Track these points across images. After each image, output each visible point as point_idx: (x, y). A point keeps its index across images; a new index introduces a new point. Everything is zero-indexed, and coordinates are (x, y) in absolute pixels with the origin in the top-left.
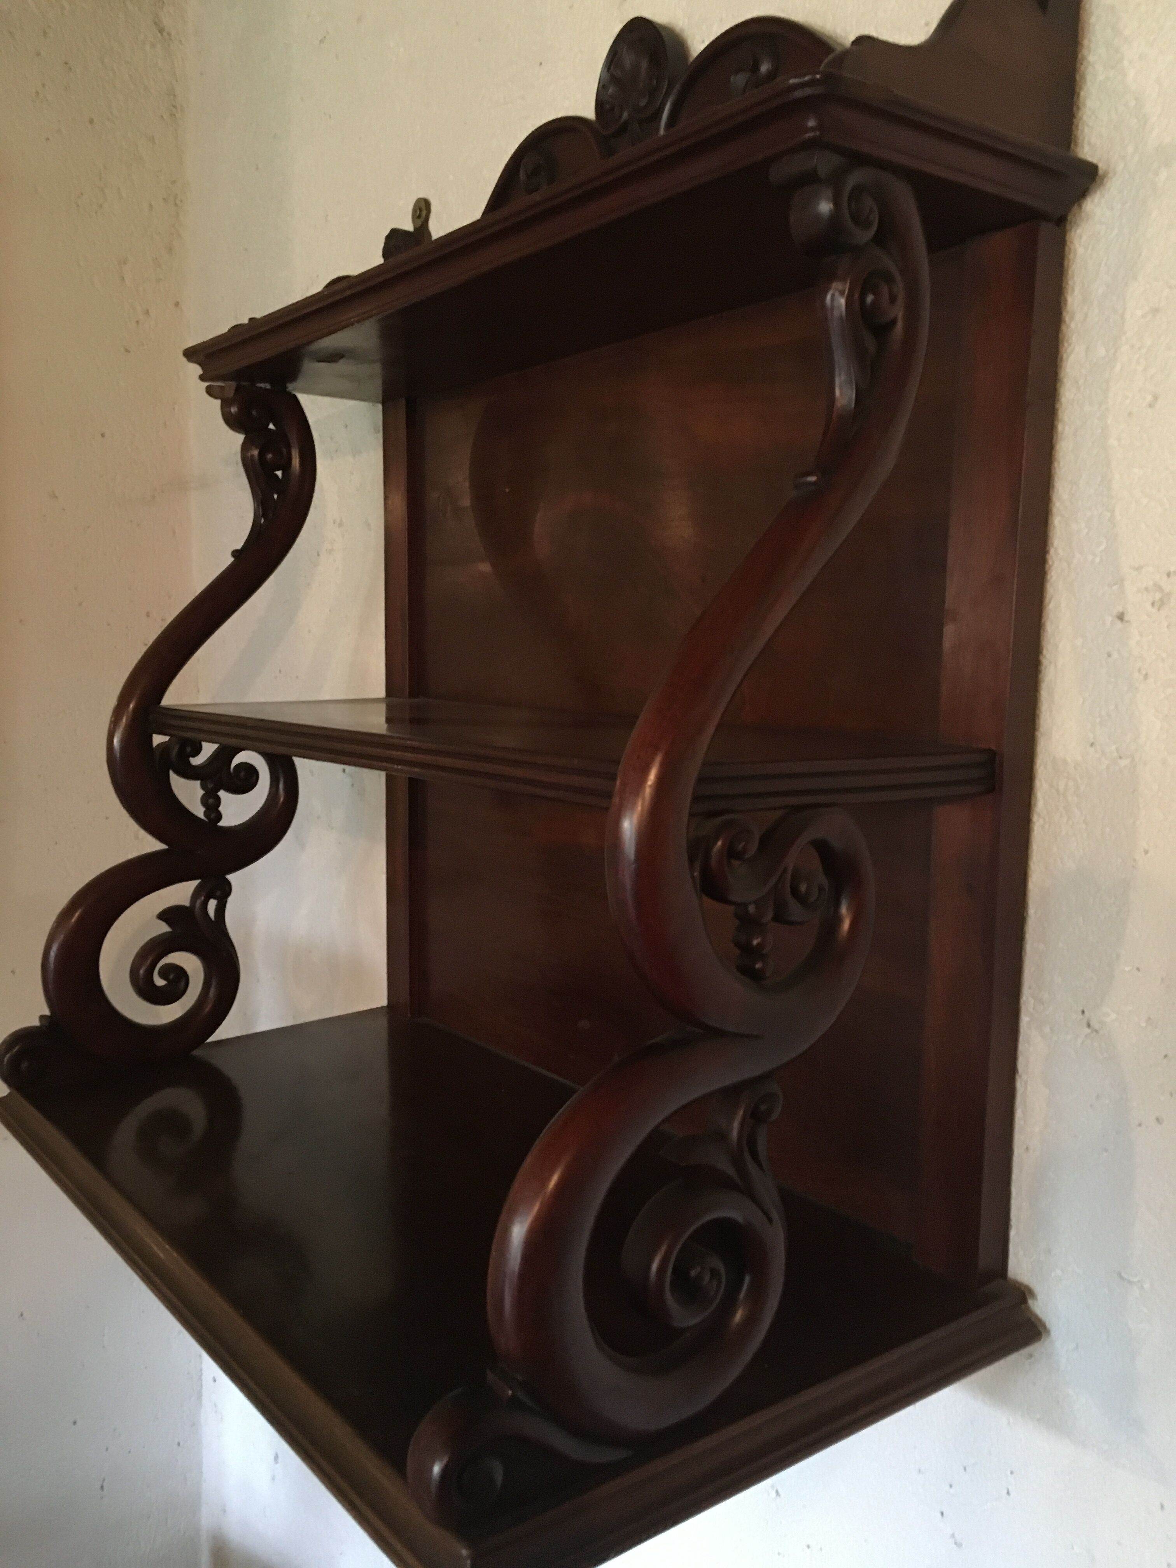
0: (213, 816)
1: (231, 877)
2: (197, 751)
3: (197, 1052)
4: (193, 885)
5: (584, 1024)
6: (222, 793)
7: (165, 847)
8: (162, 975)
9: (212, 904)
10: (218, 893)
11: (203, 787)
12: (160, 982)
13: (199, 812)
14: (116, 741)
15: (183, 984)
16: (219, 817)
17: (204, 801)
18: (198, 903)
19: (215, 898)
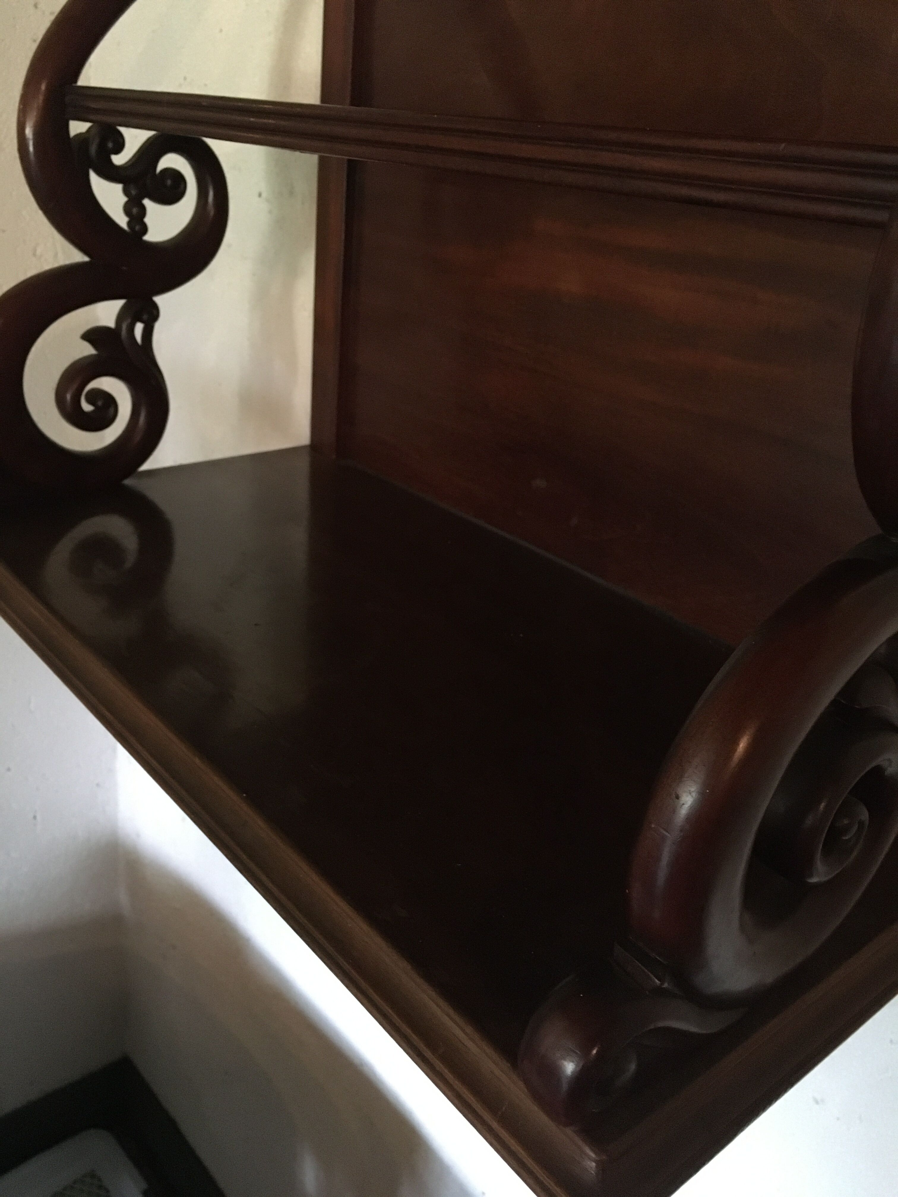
0: (137, 228)
1: (159, 300)
2: (119, 146)
3: (127, 482)
4: (117, 305)
5: (539, 483)
6: (147, 202)
7: (86, 259)
8: (89, 401)
9: (139, 328)
10: (145, 317)
11: (126, 192)
12: (87, 407)
13: (122, 220)
14: (29, 132)
15: (112, 410)
16: (144, 229)
17: (127, 210)
18: (124, 327)
19: (142, 321)
